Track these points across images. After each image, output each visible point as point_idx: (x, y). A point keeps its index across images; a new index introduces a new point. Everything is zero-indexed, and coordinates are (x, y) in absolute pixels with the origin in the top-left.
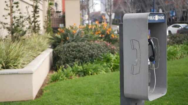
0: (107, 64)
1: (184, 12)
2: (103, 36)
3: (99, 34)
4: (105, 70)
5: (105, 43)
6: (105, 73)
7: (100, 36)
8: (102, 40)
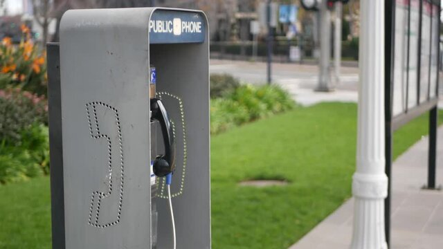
0: (30, 153)
2: (23, 77)
3: (12, 73)
4: (25, 170)
5: (26, 96)
6: (25, 178)
7: (15, 77)
8: (19, 88)
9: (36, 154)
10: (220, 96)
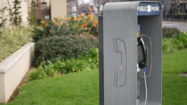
0: (92, 59)
1: (172, 5)
2: (89, 29)
3: (85, 27)
4: (89, 66)
5: (90, 36)
6: (90, 69)
7: (86, 29)
8: (88, 33)
9: (94, 59)
10: (171, 37)
